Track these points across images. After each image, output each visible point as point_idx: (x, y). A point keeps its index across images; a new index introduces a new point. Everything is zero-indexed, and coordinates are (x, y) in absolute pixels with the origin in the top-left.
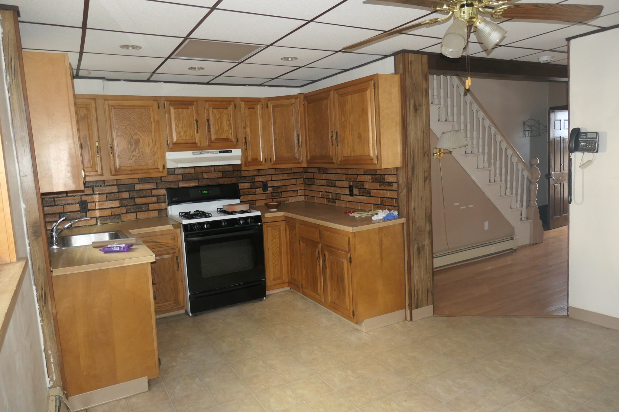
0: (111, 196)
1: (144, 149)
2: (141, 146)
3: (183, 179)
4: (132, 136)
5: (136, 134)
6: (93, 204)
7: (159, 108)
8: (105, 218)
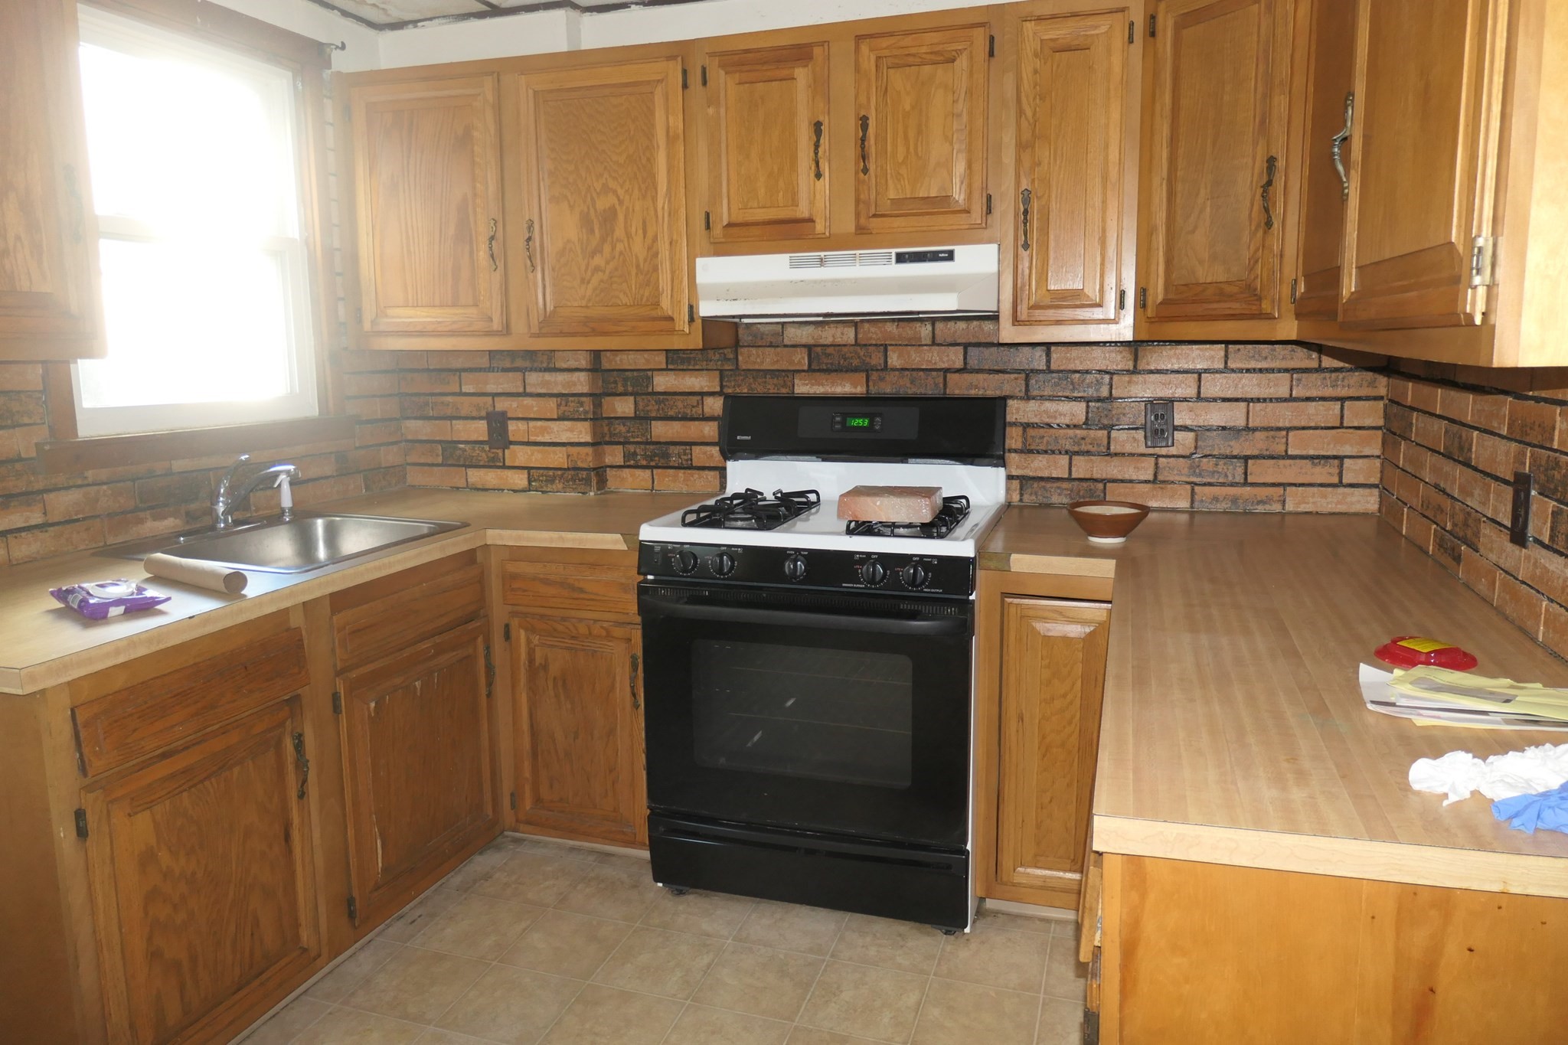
0: (570, 404)
1: (629, 244)
2: (619, 232)
3: (810, 365)
4: (592, 199)
5: (606, 190)
6: (522, 426)
7: (685, 86)
8: (551, 473)
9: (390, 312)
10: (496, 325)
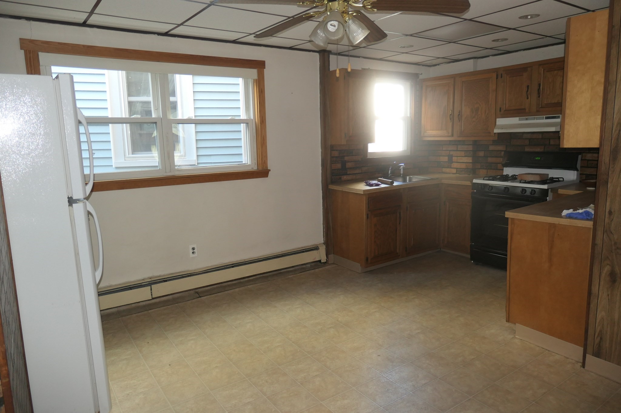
0: (467, 153)
4: (474, 105)
5: (477, 103)
6: (456, 158)
7: (497, 78)
8: (462, 169)
9: (427, 132)
10: (450, 134)
